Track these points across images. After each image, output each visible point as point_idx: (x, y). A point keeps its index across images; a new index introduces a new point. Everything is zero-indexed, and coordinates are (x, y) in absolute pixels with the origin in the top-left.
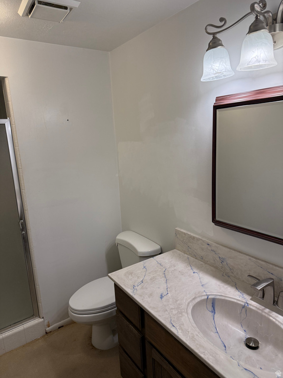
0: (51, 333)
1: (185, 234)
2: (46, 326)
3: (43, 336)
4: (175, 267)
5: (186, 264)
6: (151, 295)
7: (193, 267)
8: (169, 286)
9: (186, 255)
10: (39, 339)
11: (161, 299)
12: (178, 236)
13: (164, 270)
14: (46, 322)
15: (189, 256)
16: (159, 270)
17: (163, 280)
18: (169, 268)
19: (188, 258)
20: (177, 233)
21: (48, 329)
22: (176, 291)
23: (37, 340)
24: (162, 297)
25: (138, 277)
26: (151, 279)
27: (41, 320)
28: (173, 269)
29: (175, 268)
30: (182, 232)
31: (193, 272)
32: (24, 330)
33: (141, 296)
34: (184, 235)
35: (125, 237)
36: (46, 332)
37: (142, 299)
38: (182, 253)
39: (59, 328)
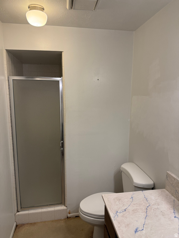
0: (71, 219)
1: (174, 178)
2: (68, 213)
3: (65, 219)
4: (158, 205)
5: (170, 206)
6: (128, 225)
7: (176, 211)
8: (147, 222)
9: (173, 198)
10: (62, 220)
11: (135, 233)
12: (168, 178)
13: (148, 206)
14: (68, 210)
15: (175, 199)
16: (144, 204)
17: (144, 215)
18: (153, 205)
19: (174, 201)
20: (168, 176)
21: (69, 215)
22: (151, 230)
23: (61, 220)
24: (136, 231)
25: (123, 205)
26: (133, 210)
27: (65, 208)
28: (156, 207)
29: (159, 207)
30: (172, 177)
31: (174, 216)
32: (54, 211)
33: (119, 223)
34: (173, 180)
35: (128, 168)
36: (67, 217)
37: (119, 227)
38: (170, 195)
39: (76, 217)
